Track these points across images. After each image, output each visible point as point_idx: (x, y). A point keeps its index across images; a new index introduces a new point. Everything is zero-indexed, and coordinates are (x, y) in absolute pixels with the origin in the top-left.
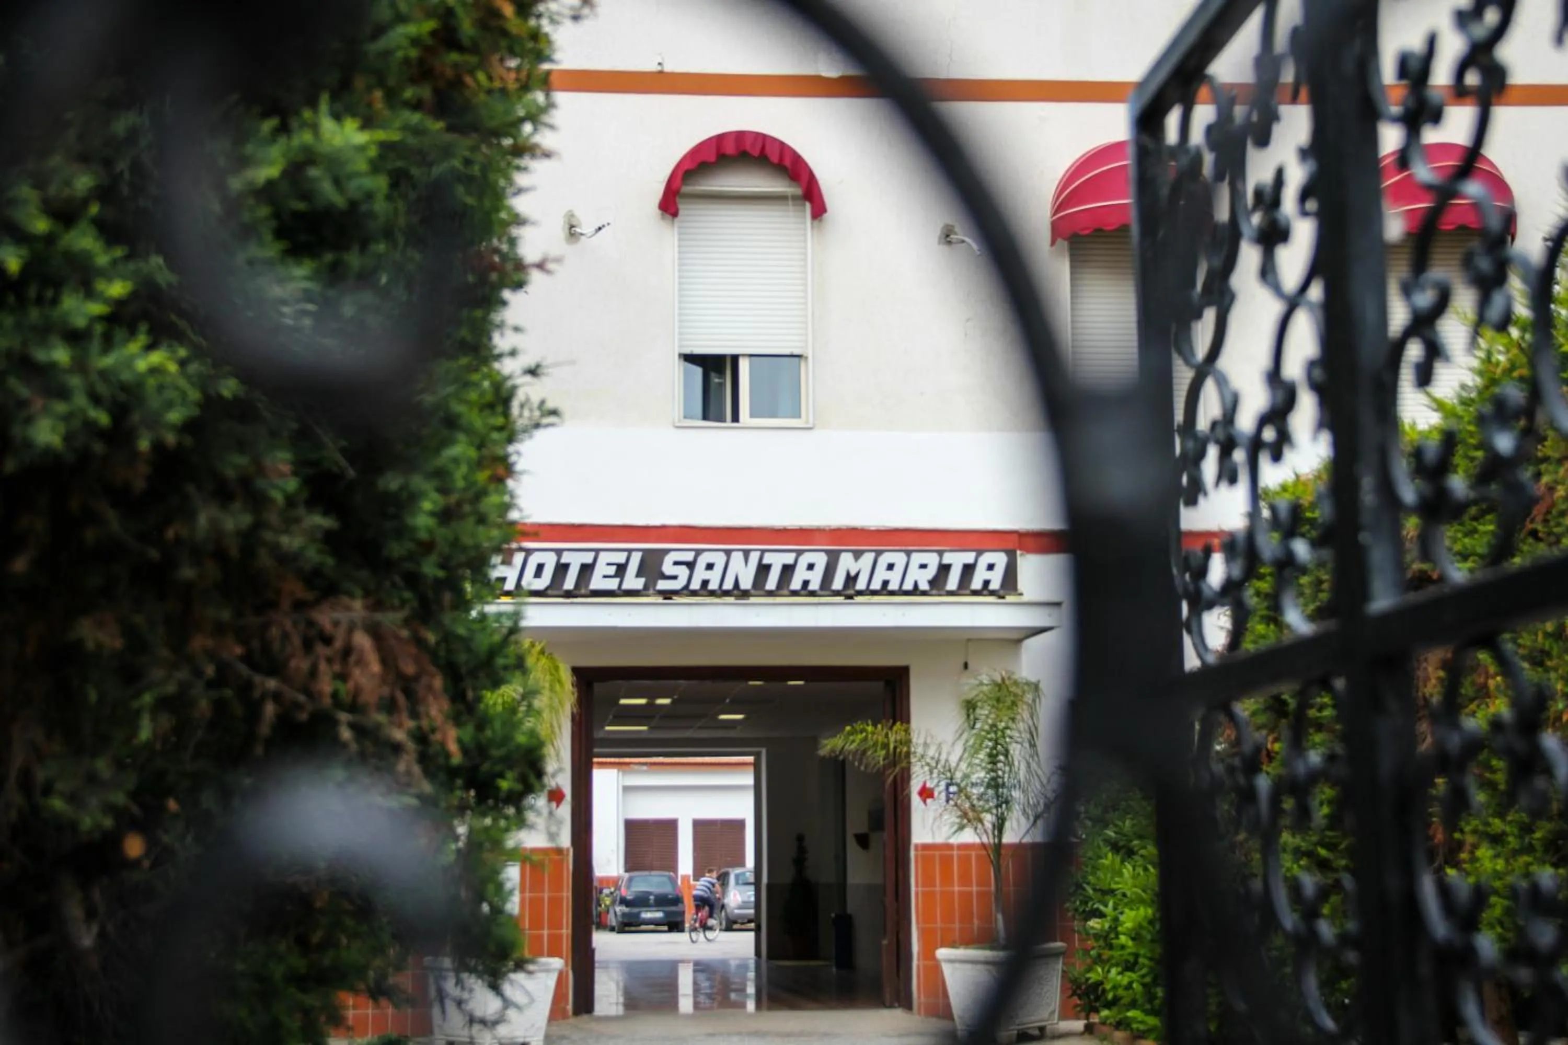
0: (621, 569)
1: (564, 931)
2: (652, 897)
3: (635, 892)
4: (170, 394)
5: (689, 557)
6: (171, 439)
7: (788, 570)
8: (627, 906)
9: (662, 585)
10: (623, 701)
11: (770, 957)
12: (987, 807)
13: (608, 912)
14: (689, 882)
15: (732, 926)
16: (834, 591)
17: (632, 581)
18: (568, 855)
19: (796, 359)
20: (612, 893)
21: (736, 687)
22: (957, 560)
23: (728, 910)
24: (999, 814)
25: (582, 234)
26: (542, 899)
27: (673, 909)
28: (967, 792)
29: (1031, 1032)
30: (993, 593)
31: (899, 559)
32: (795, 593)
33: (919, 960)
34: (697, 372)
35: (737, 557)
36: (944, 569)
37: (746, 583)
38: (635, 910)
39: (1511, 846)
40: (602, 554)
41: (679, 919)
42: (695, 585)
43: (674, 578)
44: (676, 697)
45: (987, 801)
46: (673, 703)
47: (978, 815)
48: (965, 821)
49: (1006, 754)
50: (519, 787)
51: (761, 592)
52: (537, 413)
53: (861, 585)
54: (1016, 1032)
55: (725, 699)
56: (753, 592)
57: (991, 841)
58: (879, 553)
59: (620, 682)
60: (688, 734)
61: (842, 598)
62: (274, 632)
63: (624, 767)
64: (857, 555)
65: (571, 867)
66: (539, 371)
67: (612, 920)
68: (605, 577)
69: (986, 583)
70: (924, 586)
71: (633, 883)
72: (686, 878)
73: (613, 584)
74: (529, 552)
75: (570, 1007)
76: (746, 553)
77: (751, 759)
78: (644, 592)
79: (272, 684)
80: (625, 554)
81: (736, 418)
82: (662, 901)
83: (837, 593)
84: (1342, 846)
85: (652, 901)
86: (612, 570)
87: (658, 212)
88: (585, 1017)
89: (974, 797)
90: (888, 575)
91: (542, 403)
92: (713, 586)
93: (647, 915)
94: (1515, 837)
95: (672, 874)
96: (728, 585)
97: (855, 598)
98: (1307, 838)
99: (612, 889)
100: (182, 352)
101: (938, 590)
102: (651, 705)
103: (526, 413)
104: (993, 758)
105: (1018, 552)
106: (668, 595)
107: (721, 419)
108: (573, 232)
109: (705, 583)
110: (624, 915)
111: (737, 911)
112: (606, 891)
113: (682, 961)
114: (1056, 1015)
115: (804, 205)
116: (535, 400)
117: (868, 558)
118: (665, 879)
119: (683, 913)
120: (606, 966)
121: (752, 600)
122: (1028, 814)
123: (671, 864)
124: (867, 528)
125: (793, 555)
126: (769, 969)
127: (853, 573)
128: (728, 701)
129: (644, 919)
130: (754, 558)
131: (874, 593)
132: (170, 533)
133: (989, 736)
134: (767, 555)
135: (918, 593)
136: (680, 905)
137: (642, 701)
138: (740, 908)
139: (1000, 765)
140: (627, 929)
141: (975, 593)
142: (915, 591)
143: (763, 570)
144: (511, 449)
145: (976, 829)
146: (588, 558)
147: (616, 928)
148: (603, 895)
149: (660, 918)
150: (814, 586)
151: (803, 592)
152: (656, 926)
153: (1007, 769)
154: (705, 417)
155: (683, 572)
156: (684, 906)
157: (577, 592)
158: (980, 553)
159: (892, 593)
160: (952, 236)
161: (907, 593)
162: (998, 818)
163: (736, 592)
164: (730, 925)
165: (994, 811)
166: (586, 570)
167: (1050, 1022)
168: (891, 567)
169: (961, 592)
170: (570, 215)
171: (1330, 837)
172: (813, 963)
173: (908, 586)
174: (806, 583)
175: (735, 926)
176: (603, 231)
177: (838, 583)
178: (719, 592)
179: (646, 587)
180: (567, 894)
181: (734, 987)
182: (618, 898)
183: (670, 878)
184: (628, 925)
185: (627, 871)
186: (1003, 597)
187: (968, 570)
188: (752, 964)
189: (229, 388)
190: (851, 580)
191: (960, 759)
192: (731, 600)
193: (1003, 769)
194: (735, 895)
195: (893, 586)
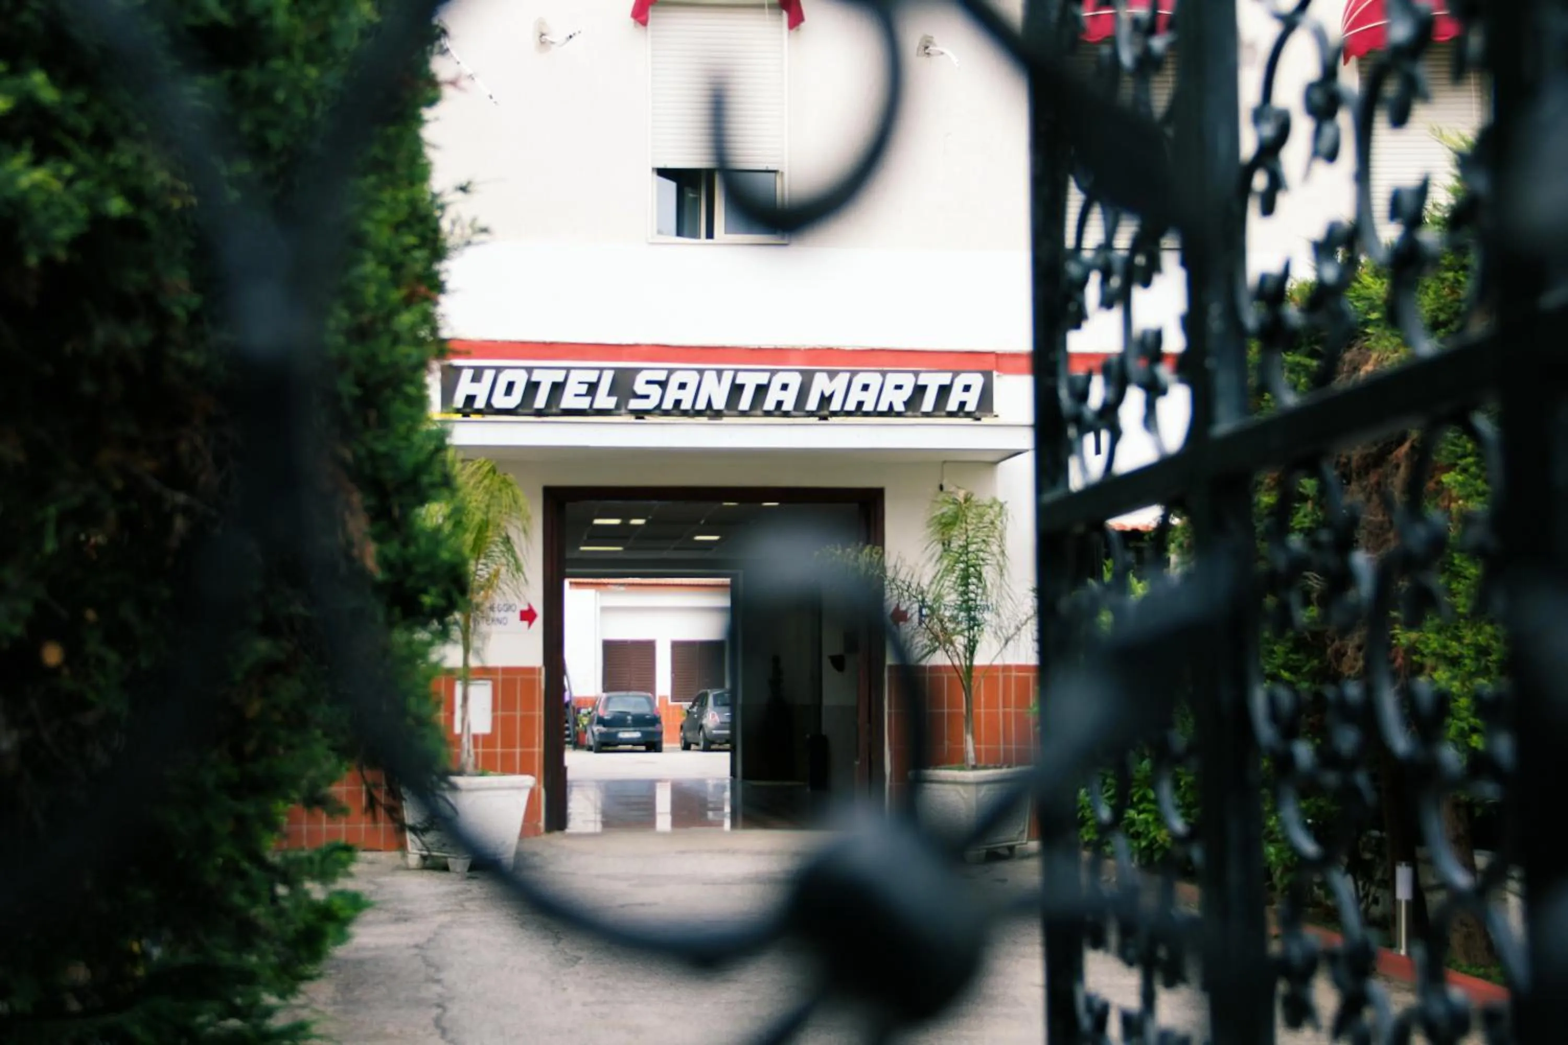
0: (592, 388)
1: (537, 750)
2: (629, 718)
3: (611, 712)
4: (57, 211)
5: (662, 376)
6: (61, 255)
7: (762, 390)
8: (604, 726)
9: (634, 404)
10: (597, 522)
11: (746, 776)
12: (959, 629)
13: (585, 732)
14: (667, 701)
15: (710, 747)
16: (808, 412)
17: (604, 400)
18: (540, 674)
19: (773, 175)
20: (589, 713)
21: (711, 508)
22: (933, 381)
23: (707, 731)
24: (971, 637)
25: (552, 43)
26: (514, 718)
27: (651, 729)
28: (939, 615)
29: (1000, 851)
30: (968, 415)
31: (874, 380)
32: (768, 414)
33: (891, 781)
34: (671, 187)
35: (710, 377)
36: (920, 390)
37: (719, 403)
38: (613, 730)
39: (1467, 669)
40: (573, 372)
41: (656, 739)
42: (668, 405)
43: (647, 397)
44: (650, 517)
45: (958, 623)
46: (646, 523)
47: (949, 638)
48: (937, 644)
49: (979, 577)
50: (442, 602)
51: (735, 413)
52: (468, 231)
53: (835, 406)
54: (985, 851)
55: (700, 520)
56: (726, 412)
57: (963, 663)
58: (854, 373)
59: (593, 502)
60: (665, 555)
61: (817, 418)
62: (184, 447)
63: (603, 588)
64: (832, 375)
65: (543, 686)
66: (471, 188)
67: (590, 740)
68: (576, 395)
69: (962, 404)
70: (899, 407)
71: (611, 705)
72: (663, 699)
73: (584, 403)
74: (499, 370)
75: (542, 824)
76: (720, 373)
77: (727, 581)
78: (618, 412)
79: (181, 498)
80: (597, 373)
81: (710, 234)
82: (640, 721)
83: (811, 414)
84: (1305, 669)
85: (630, 722)
86: (584, 389)
87: (632, 20)
88: (557, 834)
89: (946, 620)
90: (863, 396)
91: (474, 220)
92: (685, 405)
93: (624, 735)
94: (1472, 659)
95: (650, 695)
96: (701, 405)
97: (829, 418)
98: (1271, 661)
99: (590, 709)
100: (68, 170)
101: (914, 411)
102: (625, 525)
103: (457, 230)
104: (965, 579)
105: (995, 374)
106: (640, 414)
107: (695, 235)
108: (543, 41)
109: (678, 402)
110: (601, 734)
111: (714, 732)
112: (583, 711)
113: (660, 781)
114: (1026, 835)
115: (781, 14)
116: (467, 218)
117: (843, 378)
118: (643, 700)
119: (661, 733)
120: (581, 784)
121: (725, 420)
122: (1000, 637)
123: (648, 685)
124: (842, 348)
125: (767, 375)
126: (745, 790)
127: (827, 394)
128: (702, 522)
129: (621, 739)
130: (727, 378)
131: (849, 414)
132: (68, 348)
133: (962, 559)
134: (740, 375)
135: (893, 414)
136: (658, 726)
137: (616, 522)
138: (718, 728)
139: (971, 587)
140: (604, 748)
141: (951, 414)
142: (890, 412)
143: (737, 390)
144: (438, 267)
145: (947, 652)
146: (559, 377)
147: (594, 749)
148: (581, 715)
149: (639, 738)
150: (788, 406)
151: (777, 413)
152: (634, 746)
153: (980, 591)
154: (680, 233)
155: (655, 391)
156: (662, 728)
157: (547, 411)
158: (956, 374)
159: (867, 414)
160: (931, 48)
161: (882, 414)
162: (969, 640)
163: (708, 412)
164: (709, 746)
165: (966, 634)
166: (557, 388)
167: (1019, 842)
168: (865, 387)
169: (937, 413)
170: (541, 23)
171: (1294, 660)
172: (788, 783)
173: (883, 407)
174: (780, 404)
175: (713, 747)
176: (574, 38)
177: (812, 404)
178: (692, 412)
179: (618, 406)
180: (539, 713)
181: (711, 806)
182: (596, 719)
183: (648, 698)
184: (606, 745)
185: (605, 691)
186: (979, 419)
187: (944, 391)
188: (727, 782)
189: (117, 206)
190: (825, 400)
191: (931, 583)
192: (704, 420)
193: (976, 592)
194: (713, 716)
195: (868, 407)
